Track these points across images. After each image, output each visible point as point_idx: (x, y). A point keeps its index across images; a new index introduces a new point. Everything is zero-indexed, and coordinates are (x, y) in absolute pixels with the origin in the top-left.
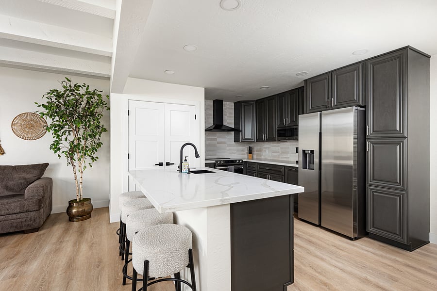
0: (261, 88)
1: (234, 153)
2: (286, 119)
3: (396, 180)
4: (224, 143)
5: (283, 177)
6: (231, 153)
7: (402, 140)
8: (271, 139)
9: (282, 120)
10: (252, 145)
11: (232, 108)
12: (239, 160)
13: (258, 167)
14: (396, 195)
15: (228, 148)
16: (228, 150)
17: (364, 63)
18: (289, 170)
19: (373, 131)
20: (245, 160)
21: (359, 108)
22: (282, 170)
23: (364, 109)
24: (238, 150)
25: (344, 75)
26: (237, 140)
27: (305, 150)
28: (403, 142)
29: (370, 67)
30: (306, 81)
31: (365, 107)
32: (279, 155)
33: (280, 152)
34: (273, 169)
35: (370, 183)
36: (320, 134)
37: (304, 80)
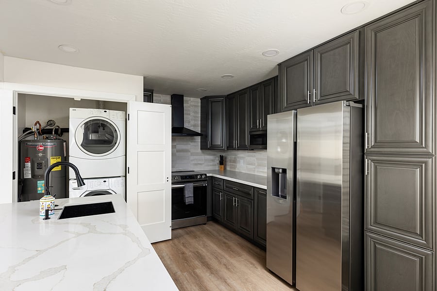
0: (223, 77)
1: (201, 164)
2: (259, 121)
3: (415, 228)
4: (186, 151)
5: (253, 202)
6: (196, 164)
7: (425, 160)
8: (242, 147)
9: (255, 123)
10: (223, 154)
11: (198, 106)
12: (201, 175)
13: (225, 186)
14: (415, 256)
15: (192, 158)
16: (192, 160)
17: (361, 30)
18: (259, 193)
19: (376, 142)
20: (211, 175)
21: (352, 104)
22: (251, 192)
23: (360, 106)
24: (206, 160)
25: (332, 52)
26: (204, 147)
27: (275, 168)
28: (426, 163)
29: (370, 35)
30: (280, 65)
31: (362, 102)
32: (255, 168)
33: (256, 164)
34: (240, 189)
35: (370, 227)
36: (295, 144)
37: (278, 65)
